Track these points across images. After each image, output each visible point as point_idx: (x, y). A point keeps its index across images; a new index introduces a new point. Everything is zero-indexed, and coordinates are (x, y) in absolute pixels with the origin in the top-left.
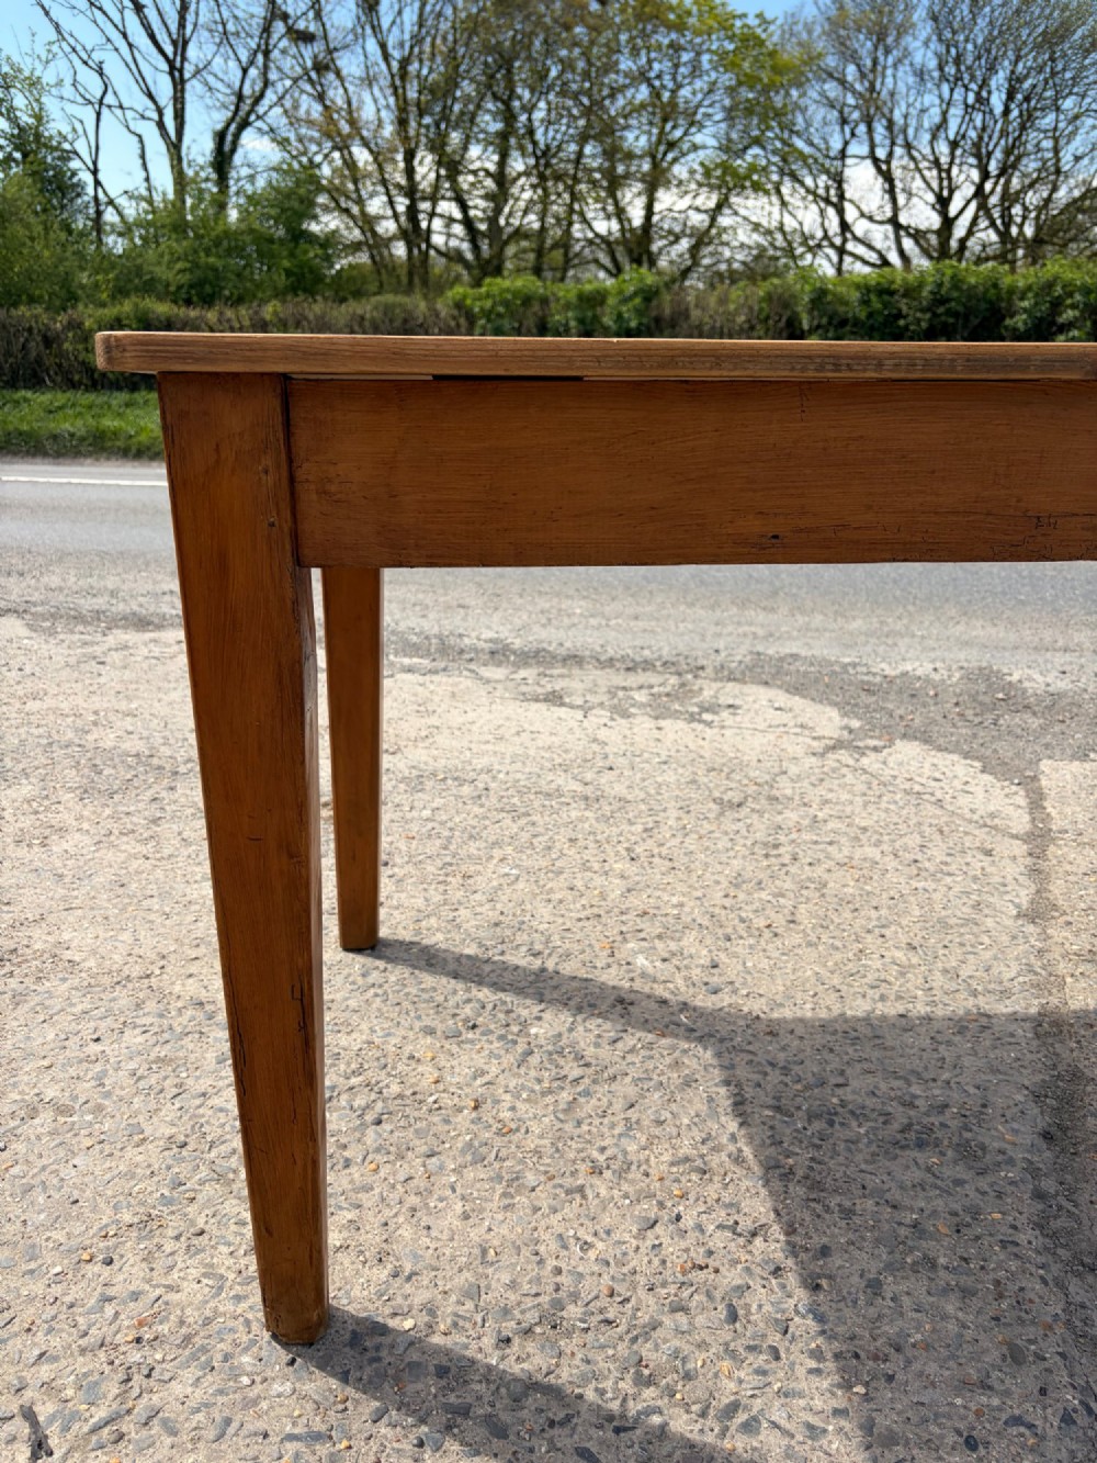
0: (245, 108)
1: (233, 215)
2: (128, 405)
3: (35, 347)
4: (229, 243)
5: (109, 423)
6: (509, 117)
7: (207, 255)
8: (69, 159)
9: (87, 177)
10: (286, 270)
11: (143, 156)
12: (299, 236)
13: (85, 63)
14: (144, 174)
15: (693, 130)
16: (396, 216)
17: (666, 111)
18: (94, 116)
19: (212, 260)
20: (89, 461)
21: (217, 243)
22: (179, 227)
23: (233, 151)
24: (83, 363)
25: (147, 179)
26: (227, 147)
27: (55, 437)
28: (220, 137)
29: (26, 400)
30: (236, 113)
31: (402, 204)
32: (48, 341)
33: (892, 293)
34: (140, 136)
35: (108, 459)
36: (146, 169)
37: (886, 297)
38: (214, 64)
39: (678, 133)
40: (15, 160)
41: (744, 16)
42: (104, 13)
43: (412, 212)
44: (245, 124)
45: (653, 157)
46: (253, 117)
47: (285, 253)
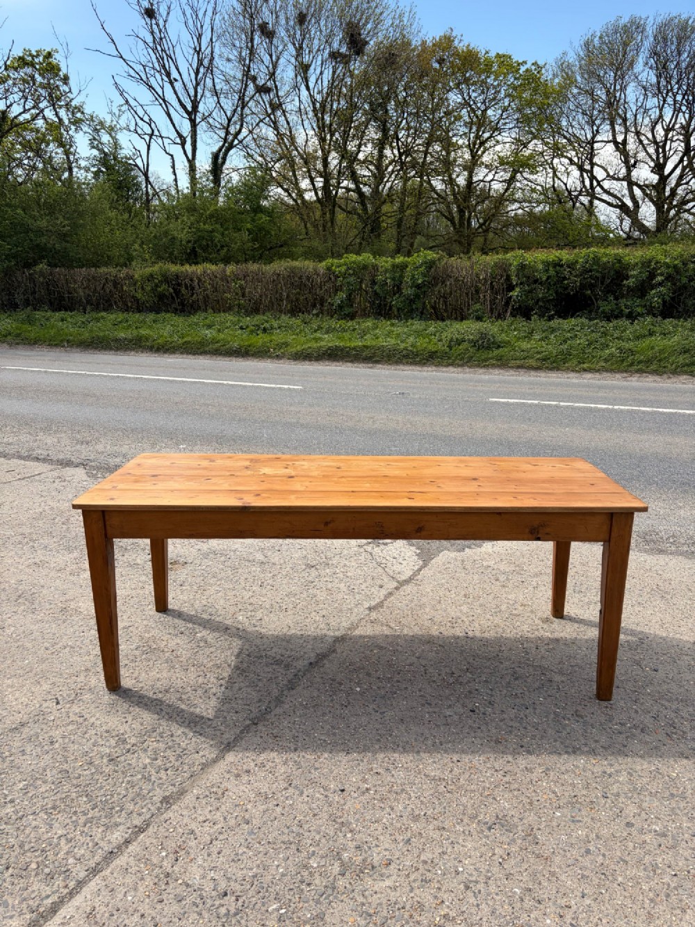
0: (230, 138)
1: (221, 199)
2: (155, 321)
3: (109, 286)
4: (217, 217)
5: (144, 332)
6: (385, 131)
7: (204, 224)
8: (132, 170)
9: (141, 179)
10: (248, 230)
11: (173, 167)
12: (258, 209)
13: (142, 119)
14: (173, 177)
15: (496, 133)
16: (315, 190)
17: (481, 122)
18: (146, 147)
19: (207, 226)
20: (133, 353)
21: (211, 216)
22: (192, 209)
23: (224, 163)
24: (133, 297)
25: (176, 180)
26: (220, 160)
27: (116, 340)
28: (215, 157)
29: (103, 317)
30: (225, 140)
31: (319, 182)
32: (115, 284)
33: (562, 266)
34: (172, 156)
35: (142, 352)
36: (175, 174)
37: (558, 268)
38: (214, 113)
39: (486, 135)
40: (102, 172)
41: (525, 62)
42: (153, 89)
43: (326, 188)
44: (231, 146)
45: (471, 151)
46: (236, 142)
47: (249, 220)
